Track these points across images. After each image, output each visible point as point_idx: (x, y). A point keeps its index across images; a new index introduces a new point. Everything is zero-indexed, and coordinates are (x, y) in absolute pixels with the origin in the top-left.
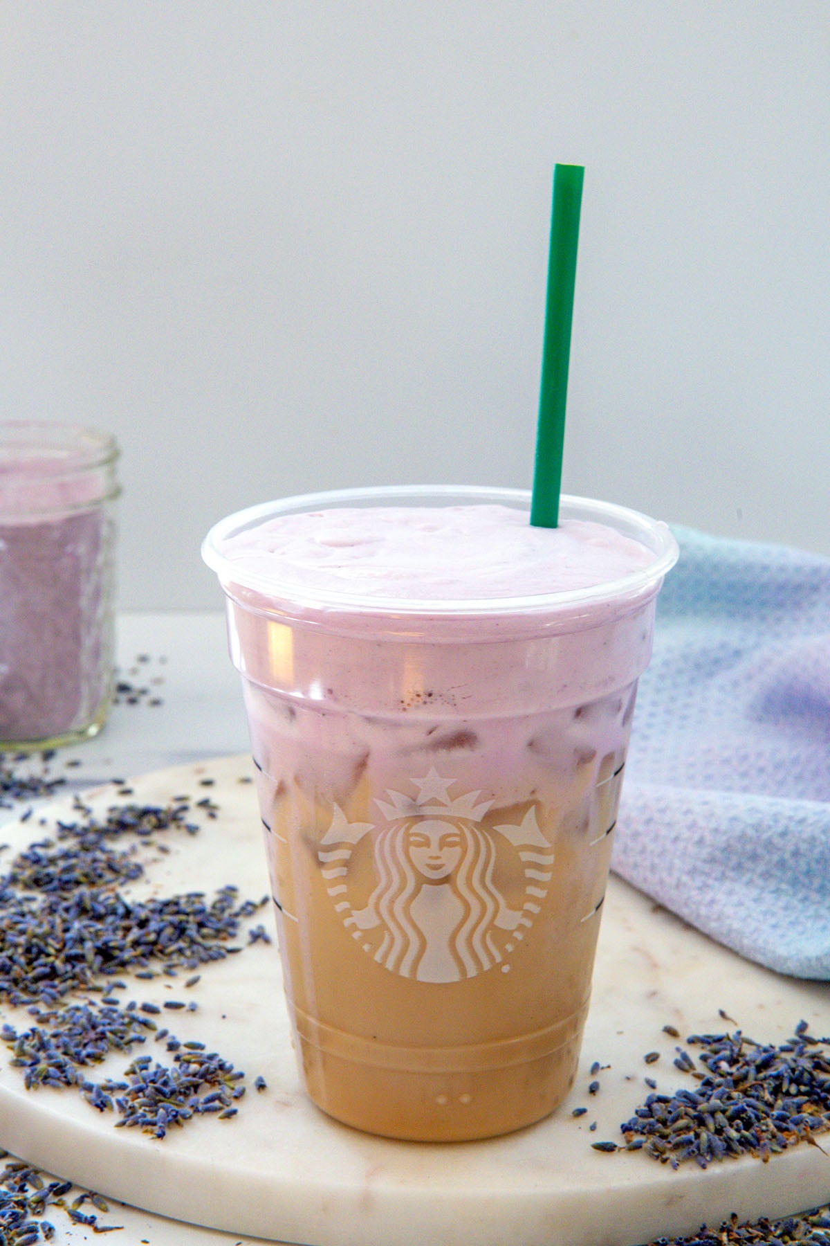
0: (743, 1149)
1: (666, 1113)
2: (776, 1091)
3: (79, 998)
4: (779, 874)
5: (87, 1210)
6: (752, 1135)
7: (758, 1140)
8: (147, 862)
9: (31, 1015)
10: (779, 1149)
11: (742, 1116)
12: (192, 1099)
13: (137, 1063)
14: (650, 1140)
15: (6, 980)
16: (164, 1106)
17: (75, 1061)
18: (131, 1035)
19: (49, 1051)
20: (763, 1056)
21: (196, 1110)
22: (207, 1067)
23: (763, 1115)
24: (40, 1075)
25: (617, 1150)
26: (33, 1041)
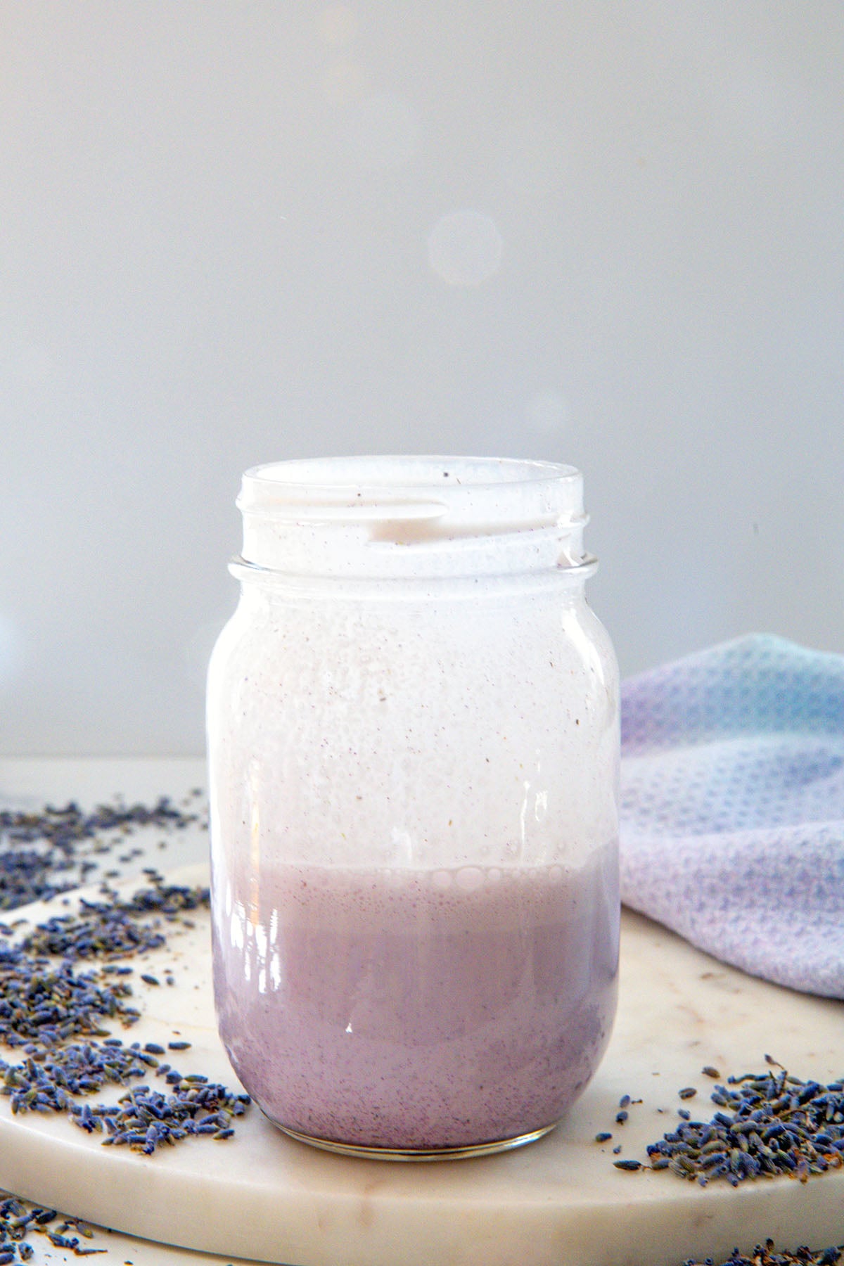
0: (780, 1169)
1: (697, 1136)
2: (820, 1119)
3: (81, 1041)
5: (69, 1235)
6: (790, 1155)
7: (796, 1160)
8: (170, 935)
9: (28, 1052)
10: (819, 1170)
11: (779, 1137)
12: (188, 1121)
13: (134, 1092)
14: (676, 1157)
15: (4, 1023)
16: (154, 1126)
17: (68, 1090)
18: (132, 1069)
19: (40, 1079)
20: (807, 1087)
21: (190, 1131)
22: (206, 1094)
23: (803, 1139)
24: (29, 1100)
25: (641, 1169)
26: (24, 1072)
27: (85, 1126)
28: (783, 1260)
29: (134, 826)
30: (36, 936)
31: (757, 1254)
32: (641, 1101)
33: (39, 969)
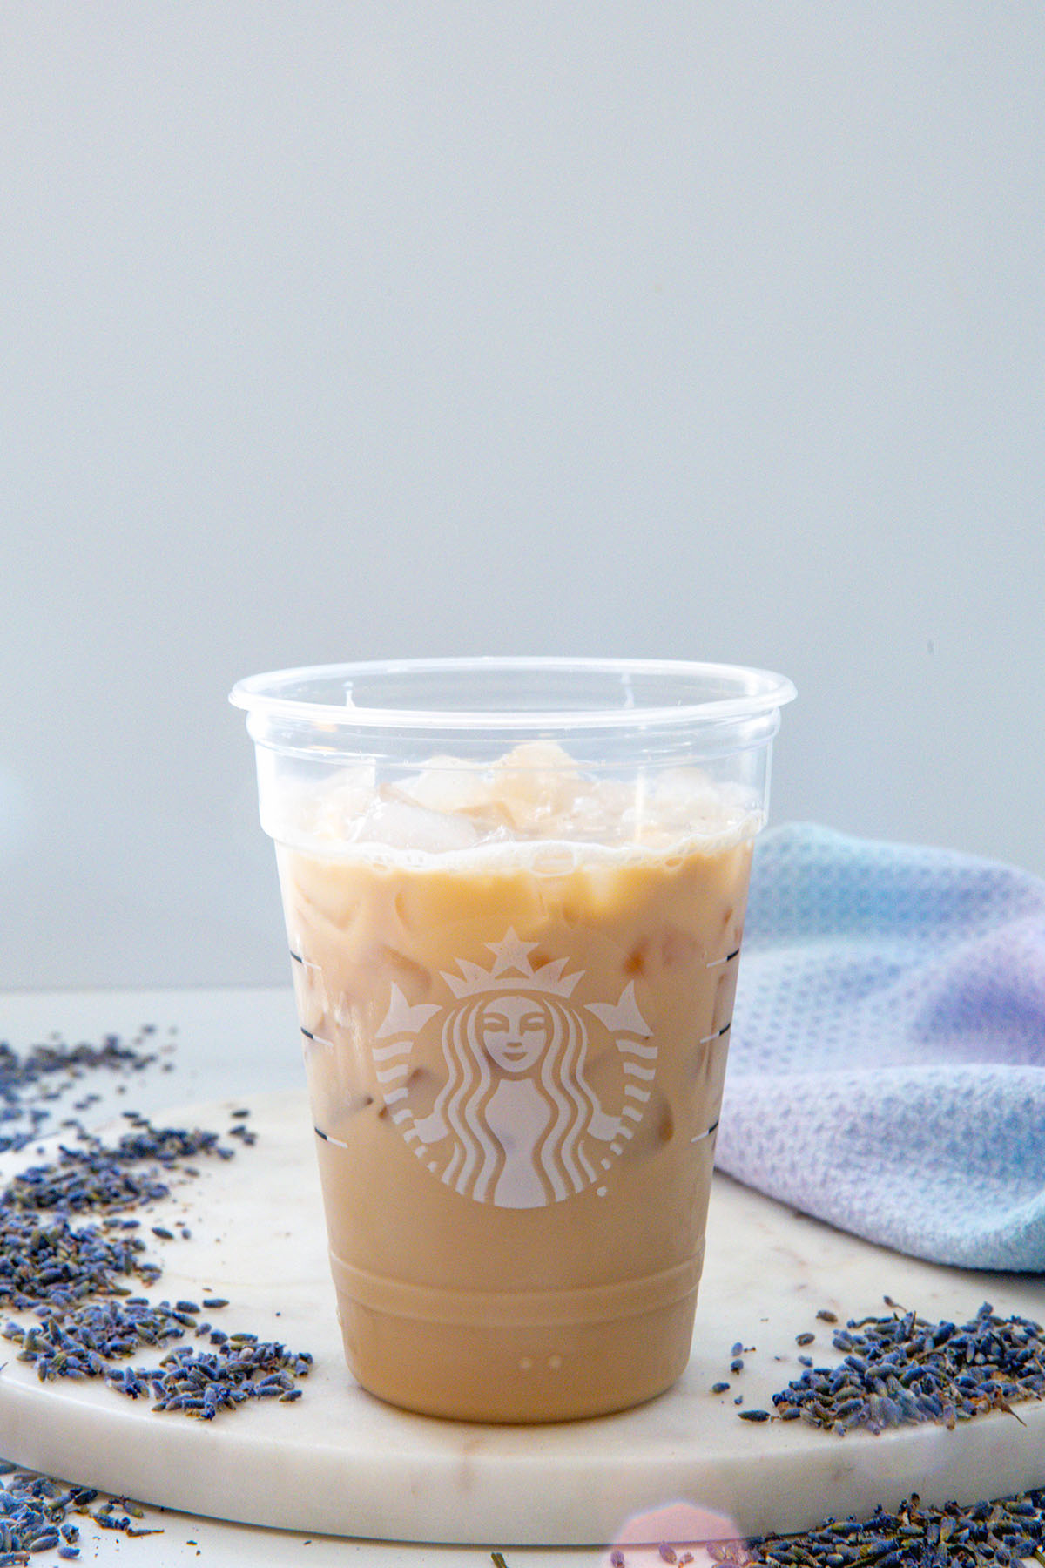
0: (923, 1414)
1: (827, 1382)
2: (959, 1361)
3: (99, 1301)
4: (950, 1161)
5: (117, 1515)
6: (934, 1399)
7: (941, 1406)
8: (171, 1184)
9: (41, 1314)
10: (968, 1415)
11: (920, 1380)
12: (246, 1383)
13: (176, 1353)
14: (809, 1405)
15: (7, 1283)
16: (212, 1387)
17: (99, 1352)
18: (166, 1329)
19: (65, 1342)
20: (940, 1328)
21: (252, 1393)
22: (263, 1353)
23: (945, 1383)
24: (58, 1365)
25: (769, 1420)
26: (45, 1335)
27: (129, 1392)
28: (932, 1517)
29: (81, 1068)
30: (20, 1189)
31: (903, 1510)
33: (33, 1223)
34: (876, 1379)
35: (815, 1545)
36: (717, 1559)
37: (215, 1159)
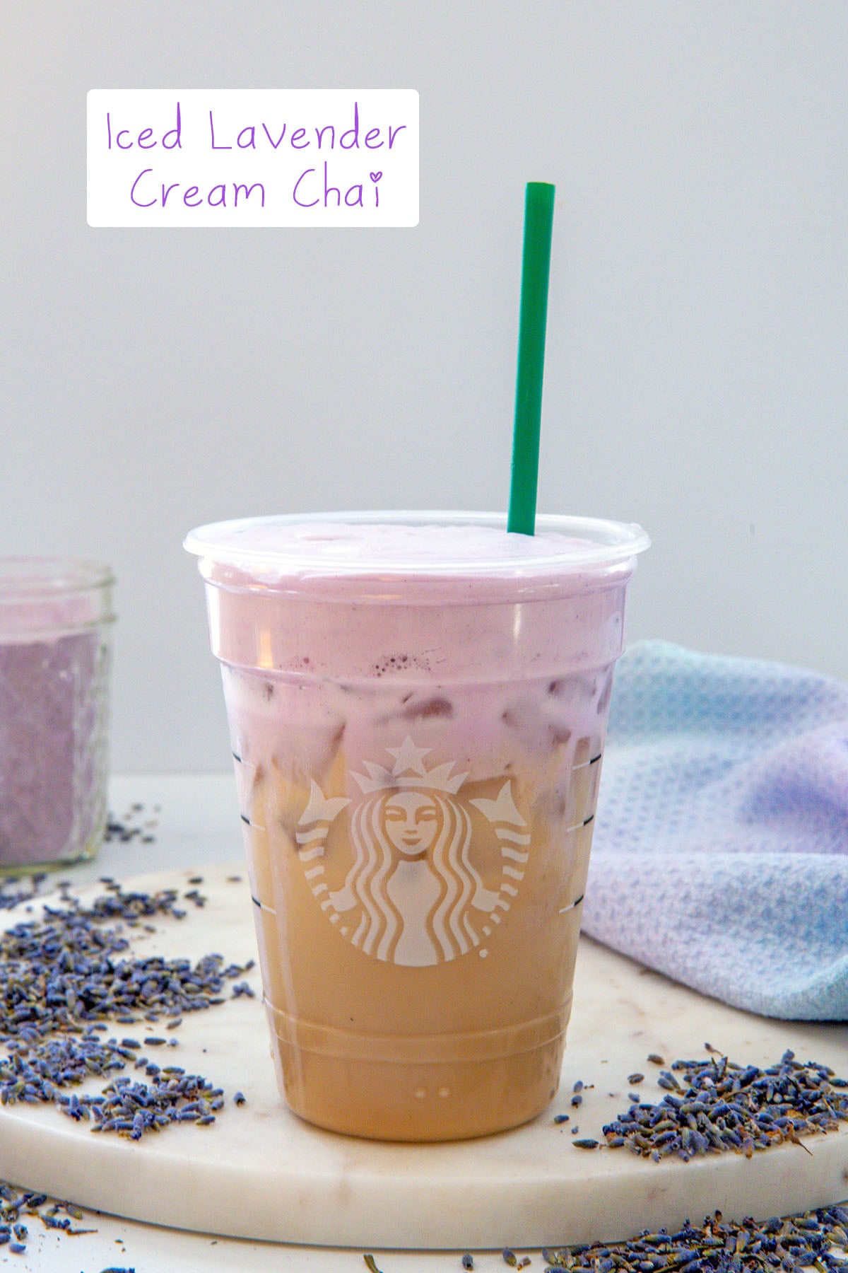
0: (727, 1146)
1: (649, 1116)
2: (761, 1100)
3: (60, 1037)
4: (765, 924)
5: (60, 1217)
6: (736, 1132)
7: (741, 1138)
8: (132, 938)
9: (11, 1048)
10: (763, 1146)
11: (725, 1116)
12: (170, 1109)
13: (116, 1083)
14: (631, 1136)
16: (141, 1113)
17: (53, 1081)
18: (111, 1062)
19: (26, 1072)
20: (747, 1072)
21: (173, 1118)
22: (186, 1084)
23: (747, 1118)
24: (17, 1091)
25: (598, 1147)
26: (10, 1066)
27: (73, 1115)
28: (731, 1230)
30: (6, 942)
31: (707, 1224)
32: (592, 1086)
33: (13, 971)
34: (689, 1114)
35: (631, 1253)
36: (550, 1263)
37: (171, 918)
